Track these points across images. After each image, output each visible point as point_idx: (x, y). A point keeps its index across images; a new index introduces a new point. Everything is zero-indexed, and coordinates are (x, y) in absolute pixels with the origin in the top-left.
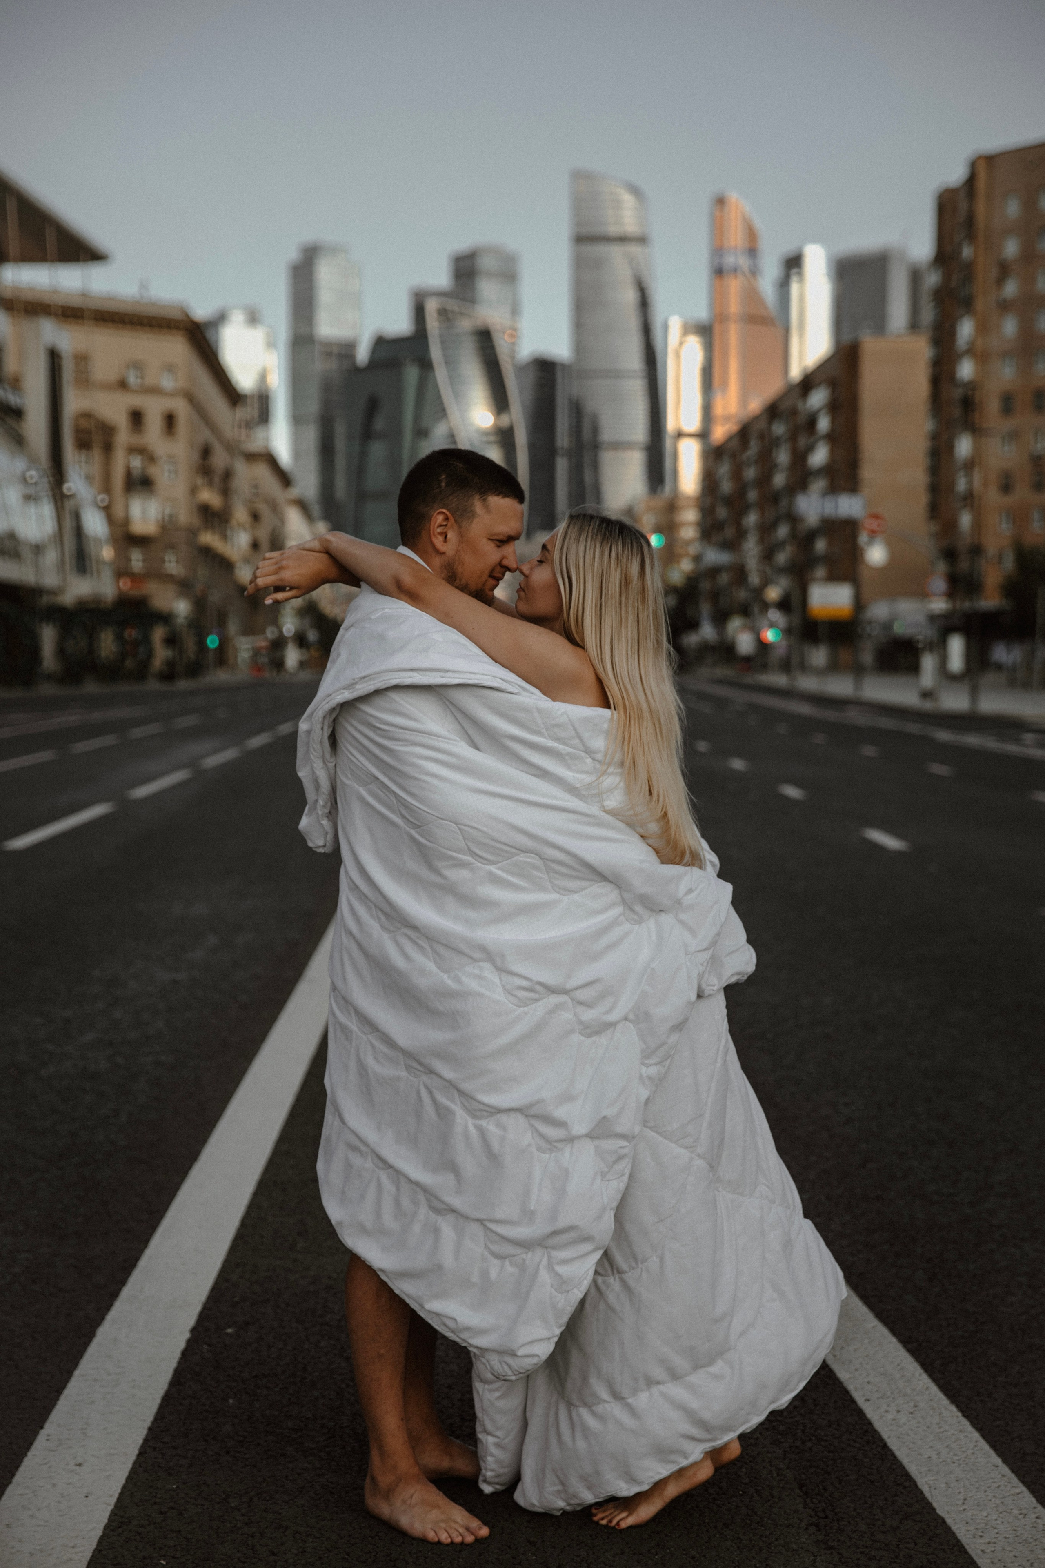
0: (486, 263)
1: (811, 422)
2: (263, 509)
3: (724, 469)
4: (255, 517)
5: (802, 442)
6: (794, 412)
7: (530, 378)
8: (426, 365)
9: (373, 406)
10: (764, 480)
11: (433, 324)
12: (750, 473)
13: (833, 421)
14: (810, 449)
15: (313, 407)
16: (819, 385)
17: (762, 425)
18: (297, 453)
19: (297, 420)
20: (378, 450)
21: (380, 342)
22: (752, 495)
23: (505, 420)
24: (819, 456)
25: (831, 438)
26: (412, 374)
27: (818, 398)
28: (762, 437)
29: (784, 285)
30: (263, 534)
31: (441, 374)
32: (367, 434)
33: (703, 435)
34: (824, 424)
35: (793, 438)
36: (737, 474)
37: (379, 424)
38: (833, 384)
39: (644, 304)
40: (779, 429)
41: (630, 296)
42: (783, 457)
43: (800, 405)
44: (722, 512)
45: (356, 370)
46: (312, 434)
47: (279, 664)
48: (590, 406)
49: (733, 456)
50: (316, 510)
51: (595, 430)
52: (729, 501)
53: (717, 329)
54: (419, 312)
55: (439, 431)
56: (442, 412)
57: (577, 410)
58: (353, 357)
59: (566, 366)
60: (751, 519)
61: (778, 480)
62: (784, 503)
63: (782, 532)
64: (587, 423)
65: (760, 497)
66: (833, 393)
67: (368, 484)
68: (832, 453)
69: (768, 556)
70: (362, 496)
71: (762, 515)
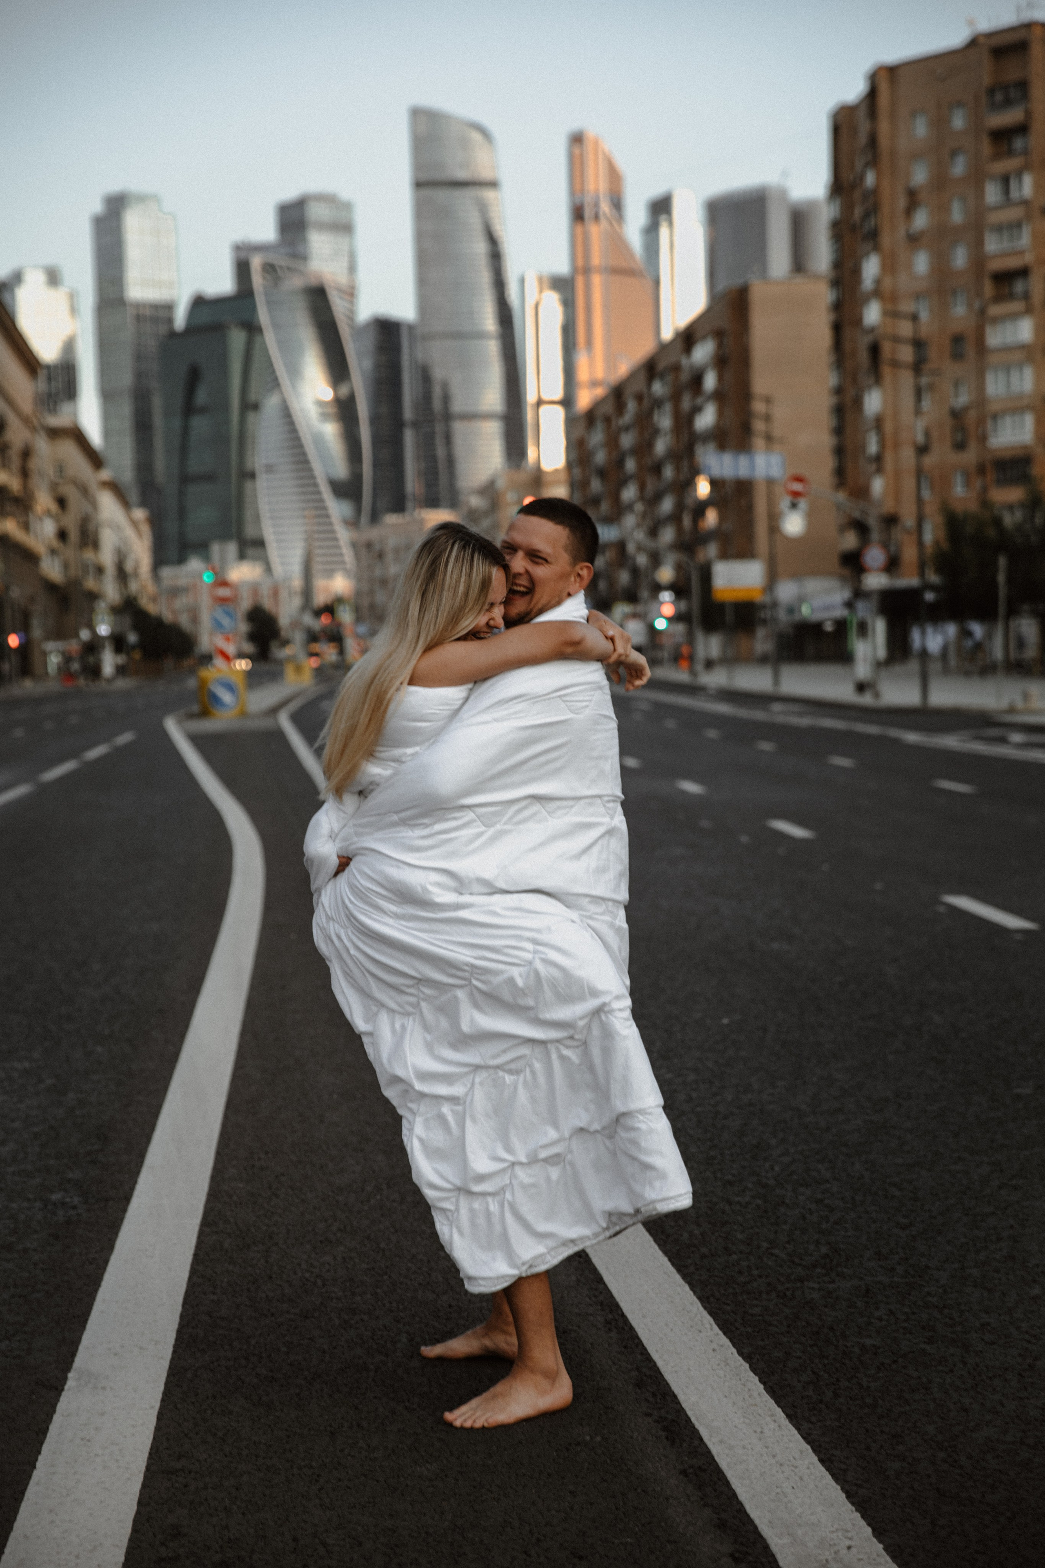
0: (316, 212)
1: (697, 380)
2: (71, 493)
3: (597, 437)
4: (62, 502)
5: (686, 403)
6: (676, 368)
7: (369, 342)
8: (252, 329)
9: (194, 377)
10: (644, 447)
11: (258, 280)
12: (627, 441)
13: (720, 378)
14: (697, 410)
15: (126, 379)
16: (704, 337)
17: (639, 385)
18: (107, 432)
19: (107, 395)
20: (202, 426)
21: (199, 302)
22: (630, 465)
23: (344, 391)
24: (706, 419)
25: (719, 396)
26: (237, 338)
27: (703, 352)
28: (639, 398)
29: (651, 231)
30: (71, 522)
31: (270, 337)
32: (189, 409)
33: (567, 402)
34: (710, 381)
35: (676, 397)
36: (612, 442)
37: (202, 397)
38: (719, 335)
39: (496, 256)
40: (658, 388)
41: (481, 248)
42: (665, 421)
43: (684, 361)
44: (596, 485)
45: (173, 335)
46: (126, 409)
47: (94, 671)
48: (438, 373)
49: (608, 420)
50: (133, 496)
51: (446, 399)
52: (602, 473)
53: (580, 282)
54: (242, 269)
55: (271, 403)
56: (275, 384)
57: (425, 376)
58: (170, 321)
59: (411, 327)
60: (629, 493)
61: (661, 446)
62: (668, 472)
63: (667, 505)
64: (437, 391)
65: (640, 467)
66: (720, 346)
67: (195, 466)
68: (720, 413)
69: (653, 533)
70: (185, 479)
71: (642, 487)
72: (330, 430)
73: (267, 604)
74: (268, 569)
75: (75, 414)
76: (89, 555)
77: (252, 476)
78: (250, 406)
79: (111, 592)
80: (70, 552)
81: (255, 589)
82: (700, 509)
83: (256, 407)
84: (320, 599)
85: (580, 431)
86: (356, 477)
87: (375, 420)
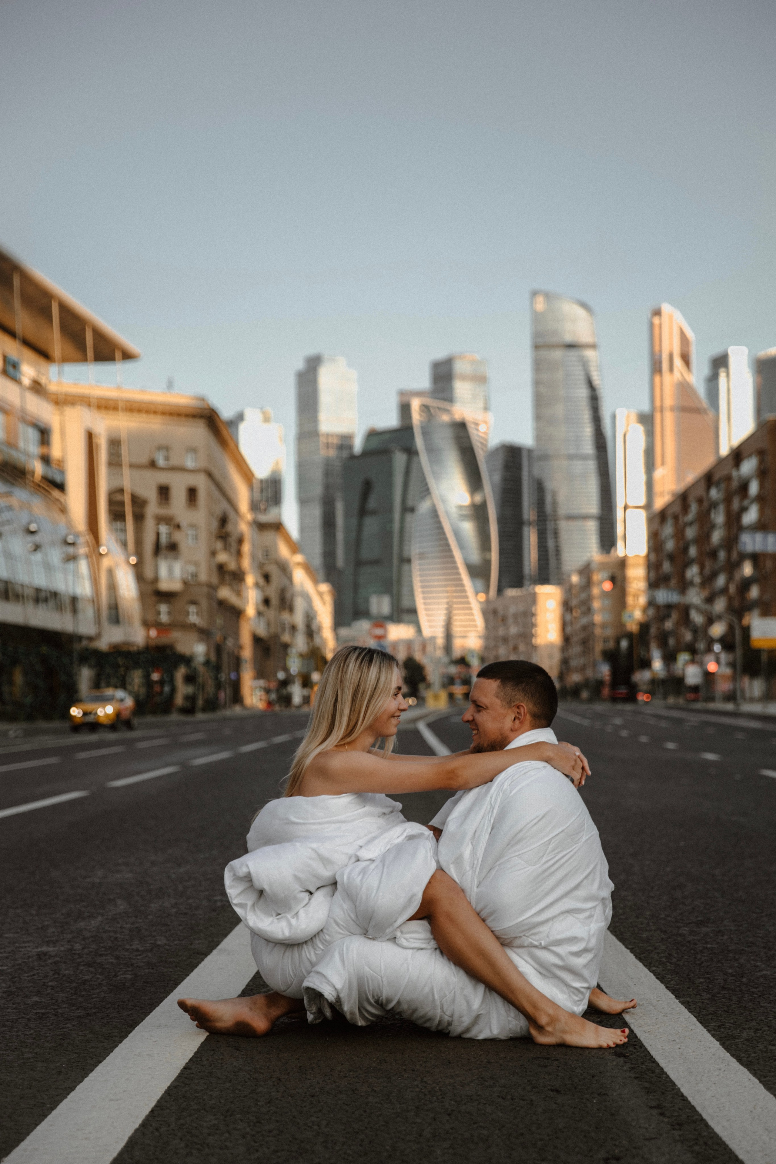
0: (460, 367)
1: (744, 487)
2: (273, 570)
3: (668, 530)
4: (267, 577)
5: (736, 505)
6: (728, 478)
7: (499, 462)
8: (411, 452)
9: (367, 487)
10: (703, 538)
11: (416, 417)
12: (690, 533)
13: (762, 486)
14: (744, 509)
15: (318, 490)
16: (750, 456)
17: (700, 491)
18: (302, 529)
19: (303, 501)
20: (371, 524)
21: (372, 434)
22: (693, 551)
23: (478, 498)
24: (751, 516)
25: (760, 499)
26: (400, 459)
27: (749, 466)
28: (700, 501)
29: (713, 379)
30: (272, 592)
31: (424, 458)
32: (363, 512)
33: (648, 506)
34: (754, 488)
35: (728, 500)
36: (679, 534)
37: (372, 503)
38: (761, 453)
39: (594, 400)
40: (714, 493)
41: (583, 392)
42: (719, 518)
43: (734, 473)
44: (667, 567)
45: (352, 457)
46: (316, 512)
47: (287, 700)
48: (550, 485)
49: (676, 518)
50: (321, 575)
51: (555, 503)
52: (671, 557)
53: (658, 416)
54: (405, 409)
55: (424, 507)
56: (426, 491)
57: (540, 488)
58: (350, 447)
59: (530, 451)
60: (693, 572)
61: (717, 537)
62: (722, 555)
63: (721, 581)
64: (548, 499)
65: (700, 552)
66: (761, 462)
67: (366, 554)
68: (762, 511)
69: (710, 600)
70: (359, 563)
71: (702, 568)
72: (468, 528)
73: (418, 656)
74: (419, 630)
75: (280, 514)
76: (285, 616)
77: (409, 561)
78: (408, 509)
79: (300, 643)
80: (271, 613)
81: (409, 644)
82: (745, 584)
83: (412, 510)
84: (457, 653)
85: (656, 525)
86: (487, 563)
87: (501, 521)
